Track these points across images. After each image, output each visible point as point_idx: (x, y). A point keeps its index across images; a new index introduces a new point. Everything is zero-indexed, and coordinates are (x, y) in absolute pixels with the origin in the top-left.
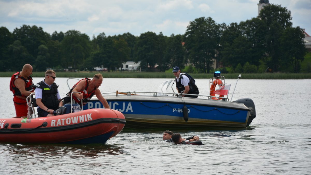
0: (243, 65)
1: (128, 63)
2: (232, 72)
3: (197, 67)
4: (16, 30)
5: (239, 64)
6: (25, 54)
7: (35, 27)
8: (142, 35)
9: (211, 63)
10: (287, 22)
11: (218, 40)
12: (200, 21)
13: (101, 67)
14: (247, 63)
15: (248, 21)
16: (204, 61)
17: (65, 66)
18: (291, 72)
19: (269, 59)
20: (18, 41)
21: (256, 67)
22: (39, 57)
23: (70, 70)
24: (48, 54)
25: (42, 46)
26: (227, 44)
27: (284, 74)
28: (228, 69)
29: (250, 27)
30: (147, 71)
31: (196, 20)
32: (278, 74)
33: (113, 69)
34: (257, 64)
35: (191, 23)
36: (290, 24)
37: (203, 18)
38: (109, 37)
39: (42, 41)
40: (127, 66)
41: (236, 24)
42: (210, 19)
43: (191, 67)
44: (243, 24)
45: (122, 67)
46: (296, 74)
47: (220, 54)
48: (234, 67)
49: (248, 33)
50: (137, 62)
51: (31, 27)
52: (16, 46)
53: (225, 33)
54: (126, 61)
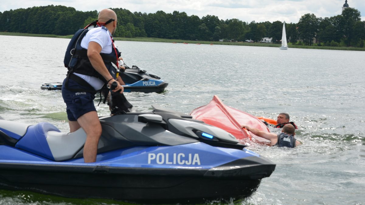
0: (330, 42)
1: (265, 38)
2: (323, 46)
3: (304, 42)
4: (203, 18)
5: (328, 41)
6: (207, 31)
7: (214, 16)
8: (274, 23)
9: (313, 40)
10: (358, 18)
11: (317, 27)
12: (308, 16)
13: (250, 40)
14: (333, 41)
15: (335, 17)
16: (308, 39)
17: (230, 39)
18: (358, 47)
19: (346, 39)
20: (204, 24)
21: (338, 43)
22: (215, 33)
23: (233, 41)
24: (221, 32)
25: (218, 27)
26: (322, 29)
27: (353, 48)
28: (322, 44)
29: (336, 20)
30: (276, 43)
31: (305, 15)
32: (350, 47)
33: (257, 41)
34: (339, 42)
35: (302, 17)
36: (360, 19)
37: (309, 14)
38: (257, 23)
39: (217, 24)
40: (265, 40)
41: (328, 18)
42: (313, 15)
43: (300, 43)
44: (332, 18)
45: (263, 40)
46: (360, 48)
47: (317, 35)
48: (325, 43)
49: (334, 24)
50: (270, 38)
51: (212, 16)
52: (203, 27)
53: (322, 23)
54: (264, 37)
